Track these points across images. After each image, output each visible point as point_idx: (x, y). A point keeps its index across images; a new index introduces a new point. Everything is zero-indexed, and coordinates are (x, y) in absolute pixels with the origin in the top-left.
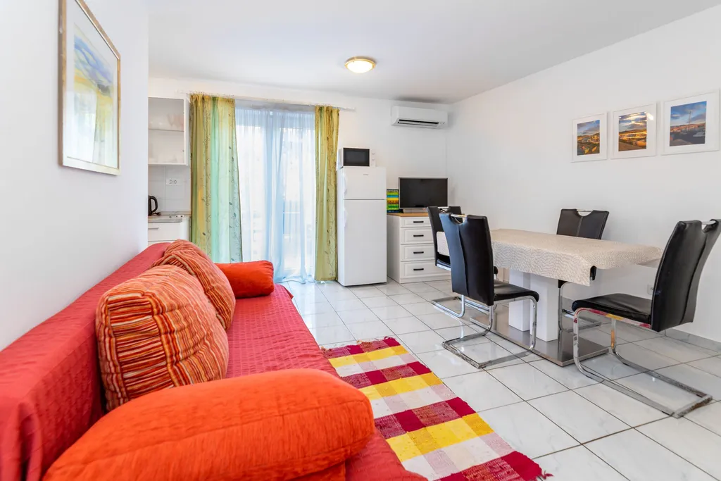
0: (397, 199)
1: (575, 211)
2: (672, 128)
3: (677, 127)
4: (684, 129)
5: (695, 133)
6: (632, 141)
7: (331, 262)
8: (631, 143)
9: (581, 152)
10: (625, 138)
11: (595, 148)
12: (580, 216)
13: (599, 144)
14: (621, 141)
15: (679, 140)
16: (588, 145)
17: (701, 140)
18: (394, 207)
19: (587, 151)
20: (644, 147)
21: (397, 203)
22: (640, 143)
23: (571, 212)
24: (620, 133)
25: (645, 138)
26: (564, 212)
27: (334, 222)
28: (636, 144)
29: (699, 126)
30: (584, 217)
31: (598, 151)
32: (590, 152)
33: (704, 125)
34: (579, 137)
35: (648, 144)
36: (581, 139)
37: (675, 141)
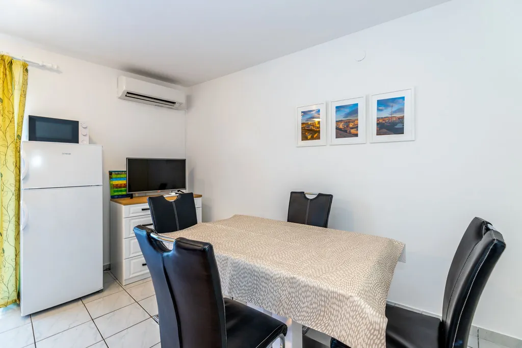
0: (124, 182)
1: (302, 193)
2: (378, 119)
3: (382, 118)
4: (387, 121)
5: (396, 124)
6: (346, 129)
7: (6, 280)
8: (346, 131)
9: (304, 138)
10: (341, 126)
11: (316, 135)
12: (308, 199)
13: (319, 131)
14: (337, 129)
15: (385, 130)
16: (310, 132)
17: (401, 131)
18: (121, 191)
19: (309, 137)
20: (356, 135)
21: (125, 186)
22: (353, 131)
23: (299, 195)
24: (337, 122)
25: (357, 127)
26: (293, 194)
27: (13, 220)
28: (350, 133)
29: (399, 119)
30: (311, 200)
31: (318, 138)
32: (312, 138)
33: (403, 118)
34: (302, 124)
35: (360, 132)
36: (305, 125)
37: (381, 131)
